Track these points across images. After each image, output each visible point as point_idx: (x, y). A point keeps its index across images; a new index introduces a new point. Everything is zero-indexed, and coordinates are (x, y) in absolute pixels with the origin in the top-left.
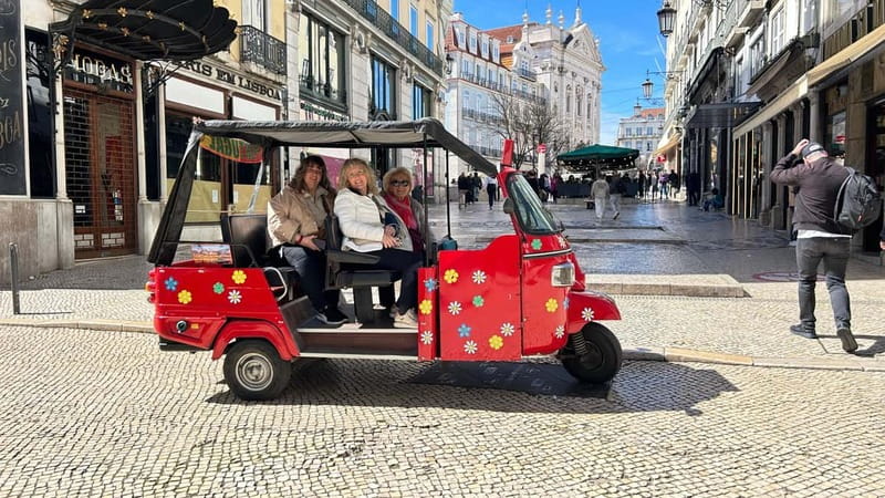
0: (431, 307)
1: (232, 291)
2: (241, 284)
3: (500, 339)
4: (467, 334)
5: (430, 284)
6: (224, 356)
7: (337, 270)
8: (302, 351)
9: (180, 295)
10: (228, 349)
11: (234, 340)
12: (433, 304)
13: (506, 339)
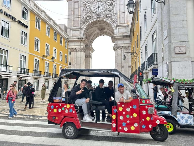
0: (115, 117)
1: (66, 109)
2: (68, 108)
3: (134, 127)
4: (125, 125)
5: (115, 111)
6: (63, 126)
7: (92, 105)
8: (82, 126)
9: (54, 110)
10: (64, 125)
11: (66, 122)
12: (116, 116)
13: (135, 127)
